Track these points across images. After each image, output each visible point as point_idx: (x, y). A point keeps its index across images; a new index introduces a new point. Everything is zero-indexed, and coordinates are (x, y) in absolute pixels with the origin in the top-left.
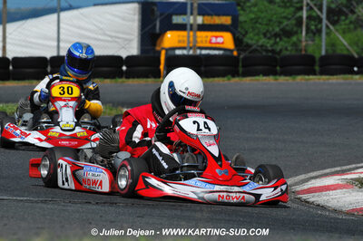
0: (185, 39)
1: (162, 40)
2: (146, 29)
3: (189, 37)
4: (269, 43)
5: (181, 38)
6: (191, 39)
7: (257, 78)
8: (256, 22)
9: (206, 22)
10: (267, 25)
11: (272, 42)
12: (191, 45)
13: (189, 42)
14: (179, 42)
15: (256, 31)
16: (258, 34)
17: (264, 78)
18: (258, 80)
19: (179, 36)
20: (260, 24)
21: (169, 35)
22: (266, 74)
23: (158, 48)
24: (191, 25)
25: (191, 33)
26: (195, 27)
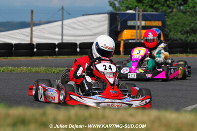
0: (135, 34)
1: (122, 34)
2: (112, 27)
3: (137, 33)
4: (183, 37)
5: (132, 34)
6: (138, 34)
7: (176, 55)
8: (176, 25)
9: (147, 25)
10: (182, 26)
11: (185, 36)
12: (138, 38)
13: (137, 36)
14: (132, 36)
15: (176, 30)
16: (177, 32)
17: (181, 55)
18: (177, 56)
19: (131, 33)
20: (178, 26)
21: (125, 32)
22: (181, 53)
23: (119, 40)
24: (138, 27)
25: (138, 31)
26: (140, 27)
